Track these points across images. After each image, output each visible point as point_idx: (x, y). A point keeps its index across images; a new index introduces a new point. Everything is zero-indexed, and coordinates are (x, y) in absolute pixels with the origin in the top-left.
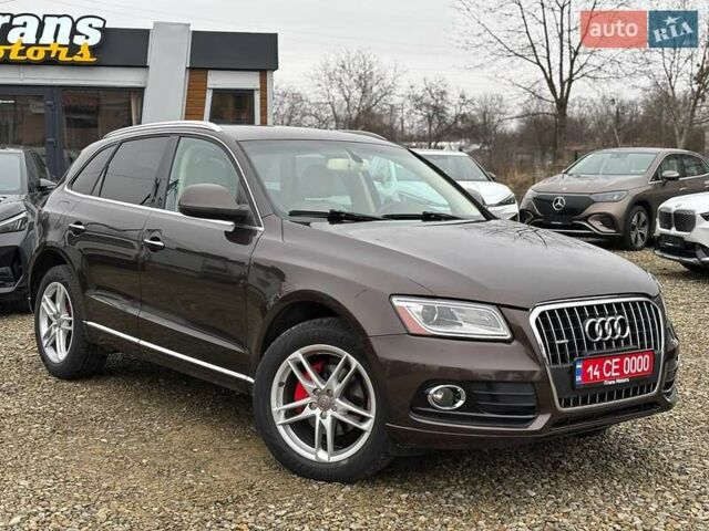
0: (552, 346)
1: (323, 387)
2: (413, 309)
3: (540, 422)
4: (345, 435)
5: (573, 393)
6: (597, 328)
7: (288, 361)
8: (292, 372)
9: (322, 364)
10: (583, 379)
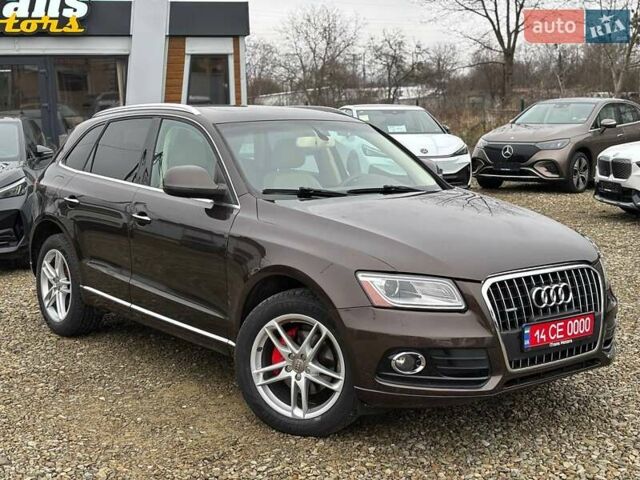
0: (503, 314)
1: (297, 352)
2: (376, 283)
3: (492, 383)
4: (317, 395)
5: (522, 356)
6: (542, 296)
7: (265, 329)
8: (269, 338)
9: (296, 331)
10: (531, 343)
